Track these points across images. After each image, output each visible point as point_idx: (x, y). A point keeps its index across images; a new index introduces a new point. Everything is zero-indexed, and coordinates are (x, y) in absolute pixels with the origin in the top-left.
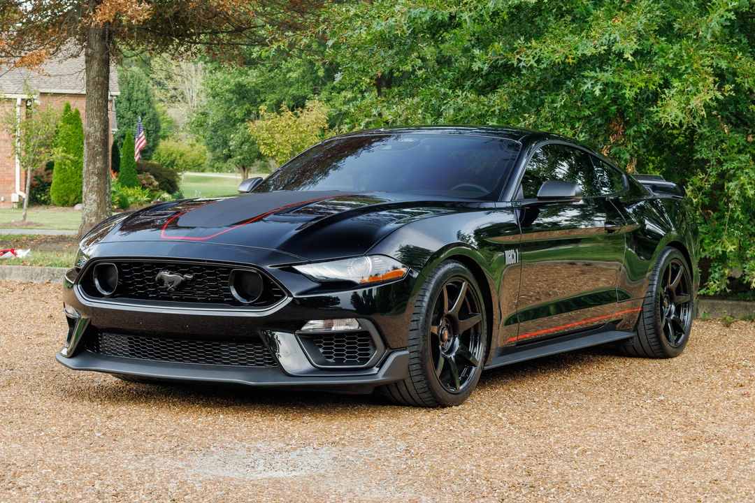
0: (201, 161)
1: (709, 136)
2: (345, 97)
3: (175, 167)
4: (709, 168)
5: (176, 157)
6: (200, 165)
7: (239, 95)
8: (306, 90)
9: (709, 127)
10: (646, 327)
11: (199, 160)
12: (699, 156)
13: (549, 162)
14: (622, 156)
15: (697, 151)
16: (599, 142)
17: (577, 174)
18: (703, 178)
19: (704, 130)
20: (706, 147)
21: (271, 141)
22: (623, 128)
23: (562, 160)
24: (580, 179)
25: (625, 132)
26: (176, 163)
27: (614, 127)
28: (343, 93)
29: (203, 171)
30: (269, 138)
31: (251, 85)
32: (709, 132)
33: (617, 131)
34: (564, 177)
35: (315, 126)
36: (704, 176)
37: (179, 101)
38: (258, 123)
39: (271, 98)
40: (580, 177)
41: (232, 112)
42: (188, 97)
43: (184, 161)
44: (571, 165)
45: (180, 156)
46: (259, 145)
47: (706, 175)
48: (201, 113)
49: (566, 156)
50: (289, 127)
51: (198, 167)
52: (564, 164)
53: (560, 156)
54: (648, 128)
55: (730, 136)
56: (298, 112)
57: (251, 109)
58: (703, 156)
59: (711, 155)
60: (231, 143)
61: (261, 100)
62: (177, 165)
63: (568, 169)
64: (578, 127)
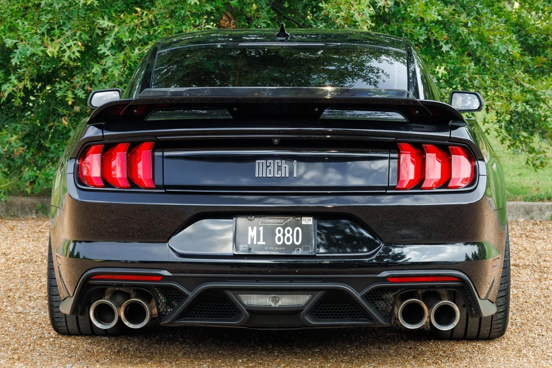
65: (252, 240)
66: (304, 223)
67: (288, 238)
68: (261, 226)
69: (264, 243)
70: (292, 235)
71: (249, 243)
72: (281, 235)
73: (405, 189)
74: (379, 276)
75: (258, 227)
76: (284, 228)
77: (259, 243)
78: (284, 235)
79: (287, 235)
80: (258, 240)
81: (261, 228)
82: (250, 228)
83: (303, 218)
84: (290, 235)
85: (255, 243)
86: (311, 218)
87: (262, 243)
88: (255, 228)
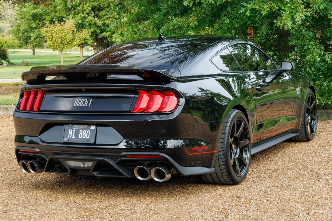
0: (14, 44)
2: (81, 16)
3: (3, 48)
5: (3, 44)
6: (13, 46)
7: (34, 17)
8: (64, 13)
11: (13, 44)
21: (51, 37)
22: (253, 31)
26: (3, 46)
28: (80, 14)
29: (14, 49)
30: (51, 35)
31: (39, 13)
35: (71, 30)
37: (3, 19)
38: (45, 29)
39: (48, 18)
41: (31, 25)
42: (7, 18)
43: (7, 45)
45: (6, 43)
46: (47, 38)
48: (17, 26)
50: (59, 31)
51: (13, 47)
56: (63, 24)
57: (39, 23)
60: (31, 38)
61: (44, 19)
62: (4, 47)
64: (233, 32)
65: (70, 136)
66: (91, 128)
67: (84, 135)
68: (74, 129)
69: (74, 137)
70: (86, 134)
71: (69, 137)
72: (81, 134)
73: (136, 112)
74: (121, 154)
75: (73, 130)
76: (83, 130)
77: (72, 137)
78: (83, 134)
79: (84, 134)
80: (72, 136)
81: (74, 130)
82: (70, 130)
83: (91, 126)
84: (85, 134)
85: (71, 137)
86: (94, 126)
87: (73, 137)
88: (72, 130)
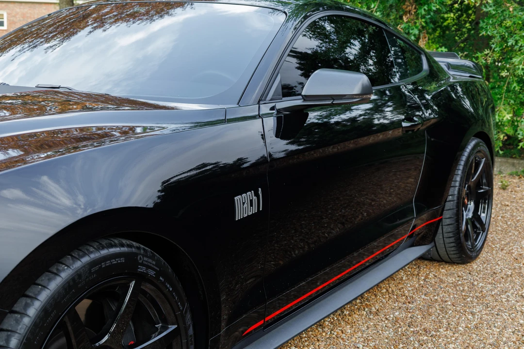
1: (494, 15)
4: (493, 44)
9: (494, 6)
10: (445, 235)
12: (484, 33)
13: (339, 41)
14: (411, 31)
15: (482, 28)
16: (390, 20)
17: (369, 53)
18: (488, 54)
19: (490, 9)
20: (491, 25)
22: (415, 8)
23: (355, 39)
24: (372, 59)
25: (417, 11)
27: (407, 8)
32: (494, 10)
33: (410, 11)
34: (355, 59)
36: (489, 52)
40: (372, 57)
44: (363, 44)
47: (490, 50)
49: (360, 34)
52: (356, 43)
53: (353, 34)
54: (438, 7)
55: (514, 14)
58: (488, 33)
59: (495, 32)
63: (360, 49)
64: (374, 8)
